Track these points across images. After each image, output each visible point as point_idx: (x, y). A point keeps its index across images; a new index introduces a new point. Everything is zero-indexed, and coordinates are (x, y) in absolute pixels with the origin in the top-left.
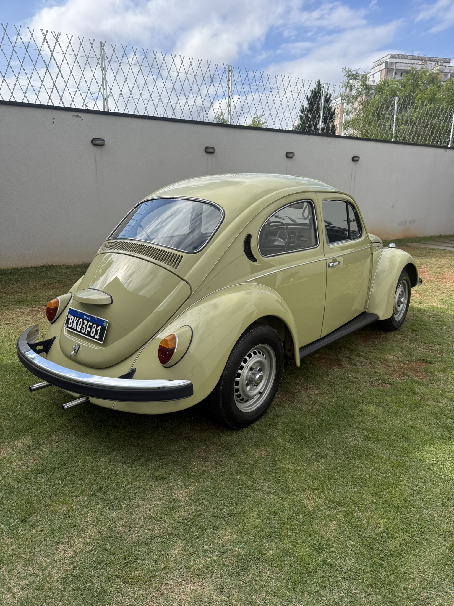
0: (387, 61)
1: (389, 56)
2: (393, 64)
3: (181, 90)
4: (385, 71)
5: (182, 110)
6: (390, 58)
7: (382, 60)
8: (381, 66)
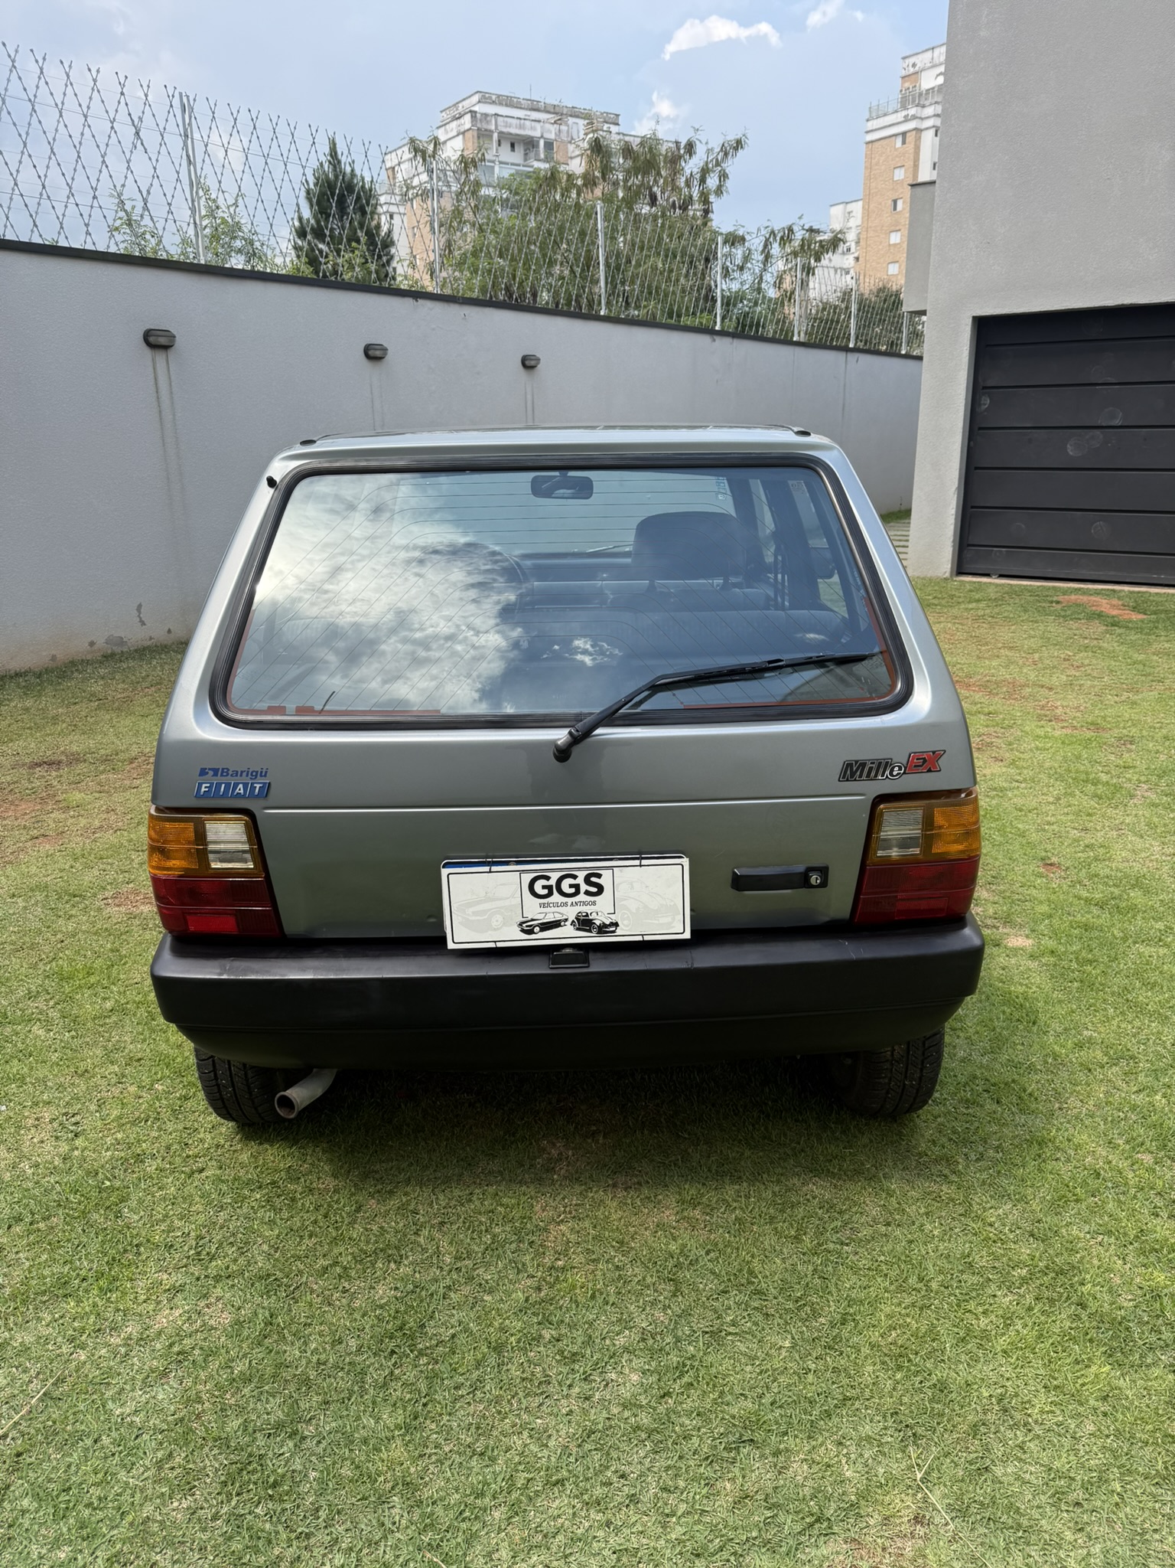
0: (473, 109)
1: (476, 98)
2: (488, 118)
3: (50, 158)
4: (473, 136)
5: (61, 217)
6: (479, 102)
7: (460, 105)
8: (462, 121)
